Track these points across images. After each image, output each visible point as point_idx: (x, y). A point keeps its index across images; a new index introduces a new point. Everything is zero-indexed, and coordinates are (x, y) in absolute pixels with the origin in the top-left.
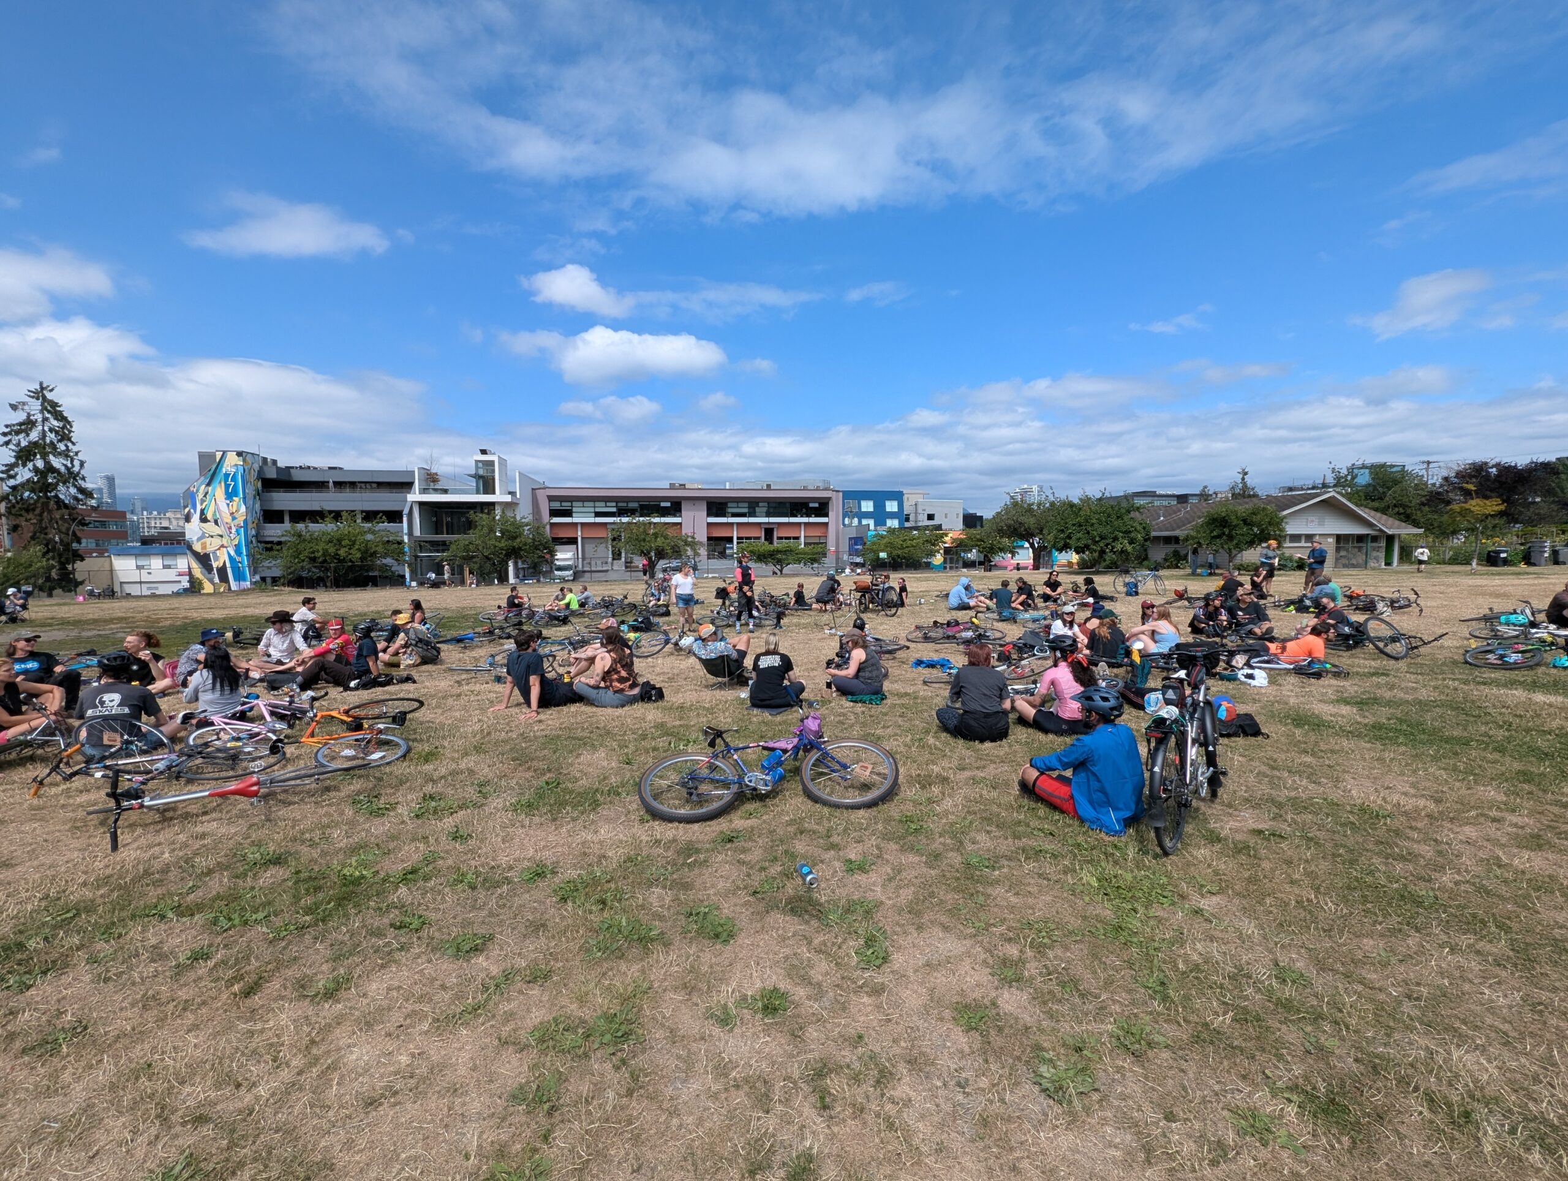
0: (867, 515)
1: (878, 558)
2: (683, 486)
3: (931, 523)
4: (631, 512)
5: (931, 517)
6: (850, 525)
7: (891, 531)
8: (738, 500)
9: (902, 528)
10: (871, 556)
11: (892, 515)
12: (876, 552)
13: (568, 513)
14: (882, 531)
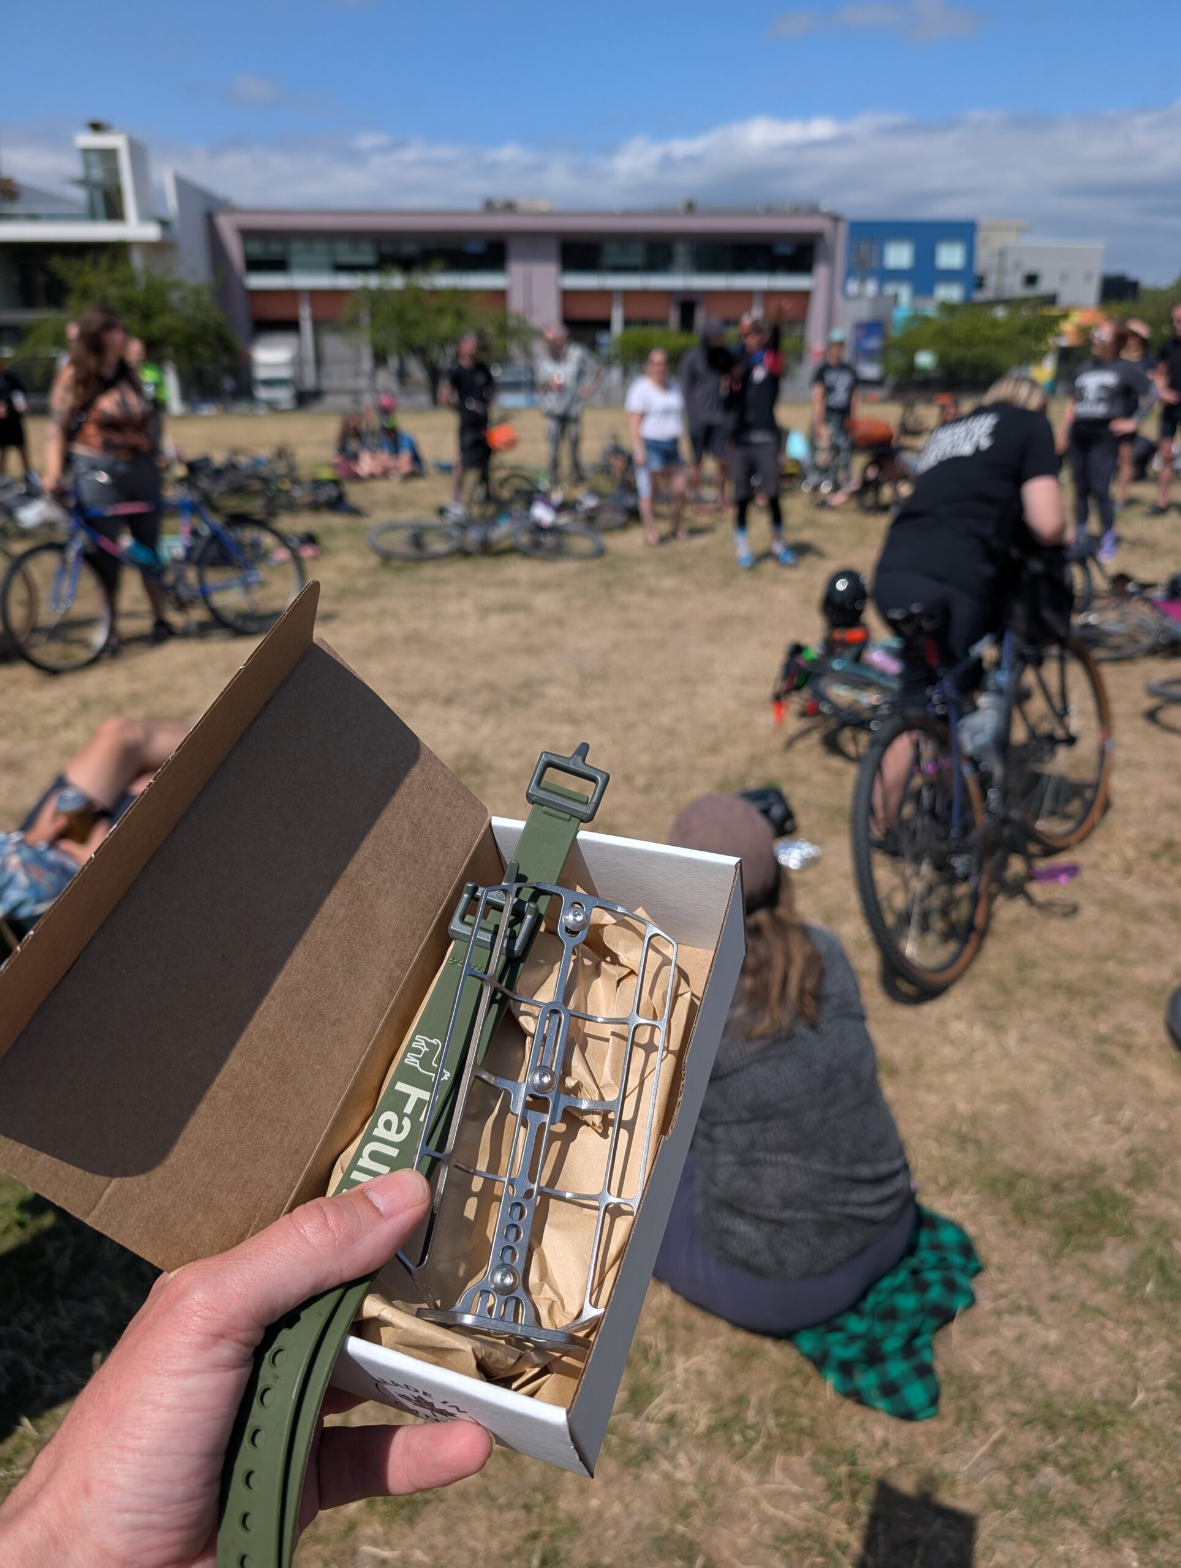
0: (897, 275)
1: (911, 368)
2: (510, 207)
3: (1030, 292)
4: (407, 264)
5: (1031, 280)
6: (860, 296)
7: (948, 308)
8: (624, 239)
9: (968, 304)
10: (898, 361)
11: (950, 276)
12: (910, 353)
13: (279, 265)
14: (930, 309)
